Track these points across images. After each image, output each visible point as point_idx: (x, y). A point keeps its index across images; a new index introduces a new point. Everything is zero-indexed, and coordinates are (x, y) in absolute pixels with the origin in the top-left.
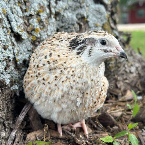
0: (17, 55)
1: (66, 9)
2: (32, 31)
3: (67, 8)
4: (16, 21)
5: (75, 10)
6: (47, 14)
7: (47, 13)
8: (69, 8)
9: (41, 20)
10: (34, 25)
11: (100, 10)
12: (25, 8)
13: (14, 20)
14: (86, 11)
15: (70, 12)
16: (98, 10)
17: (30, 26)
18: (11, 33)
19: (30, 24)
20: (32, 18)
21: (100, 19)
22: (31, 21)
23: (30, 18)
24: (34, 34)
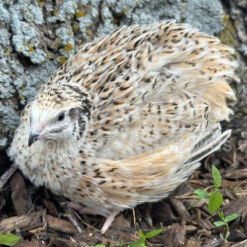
0: (20, 88)
1: (138, 7)
2: (59, 48)
3: (141, 6)
4: (24, 33)
5: (156, 8)
6: (93, 19)
7: (92, 16)
8: (144, 6)
9: (79, 29)
10: (62, 38)
11: (209, 8)
12: (52, 10)
13: (19, 31)
14: (179, 10)
15: (147, 13)
16: (205, 7)
17: (57, 40)
18: (11, 53)
19: (57, 37)
20: (60, 27)
21: (208, 23)
22: (58, 31)
23: (57, 25)
24: (63, 54)
